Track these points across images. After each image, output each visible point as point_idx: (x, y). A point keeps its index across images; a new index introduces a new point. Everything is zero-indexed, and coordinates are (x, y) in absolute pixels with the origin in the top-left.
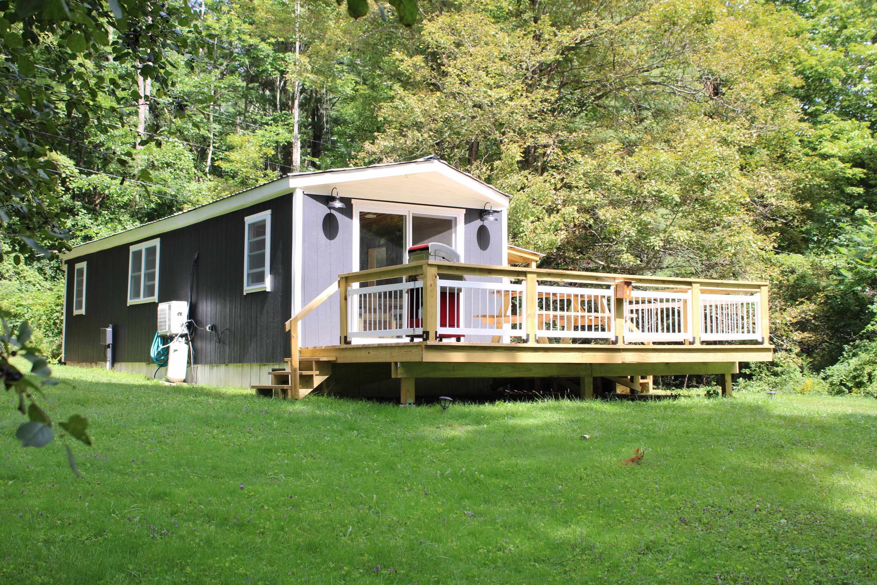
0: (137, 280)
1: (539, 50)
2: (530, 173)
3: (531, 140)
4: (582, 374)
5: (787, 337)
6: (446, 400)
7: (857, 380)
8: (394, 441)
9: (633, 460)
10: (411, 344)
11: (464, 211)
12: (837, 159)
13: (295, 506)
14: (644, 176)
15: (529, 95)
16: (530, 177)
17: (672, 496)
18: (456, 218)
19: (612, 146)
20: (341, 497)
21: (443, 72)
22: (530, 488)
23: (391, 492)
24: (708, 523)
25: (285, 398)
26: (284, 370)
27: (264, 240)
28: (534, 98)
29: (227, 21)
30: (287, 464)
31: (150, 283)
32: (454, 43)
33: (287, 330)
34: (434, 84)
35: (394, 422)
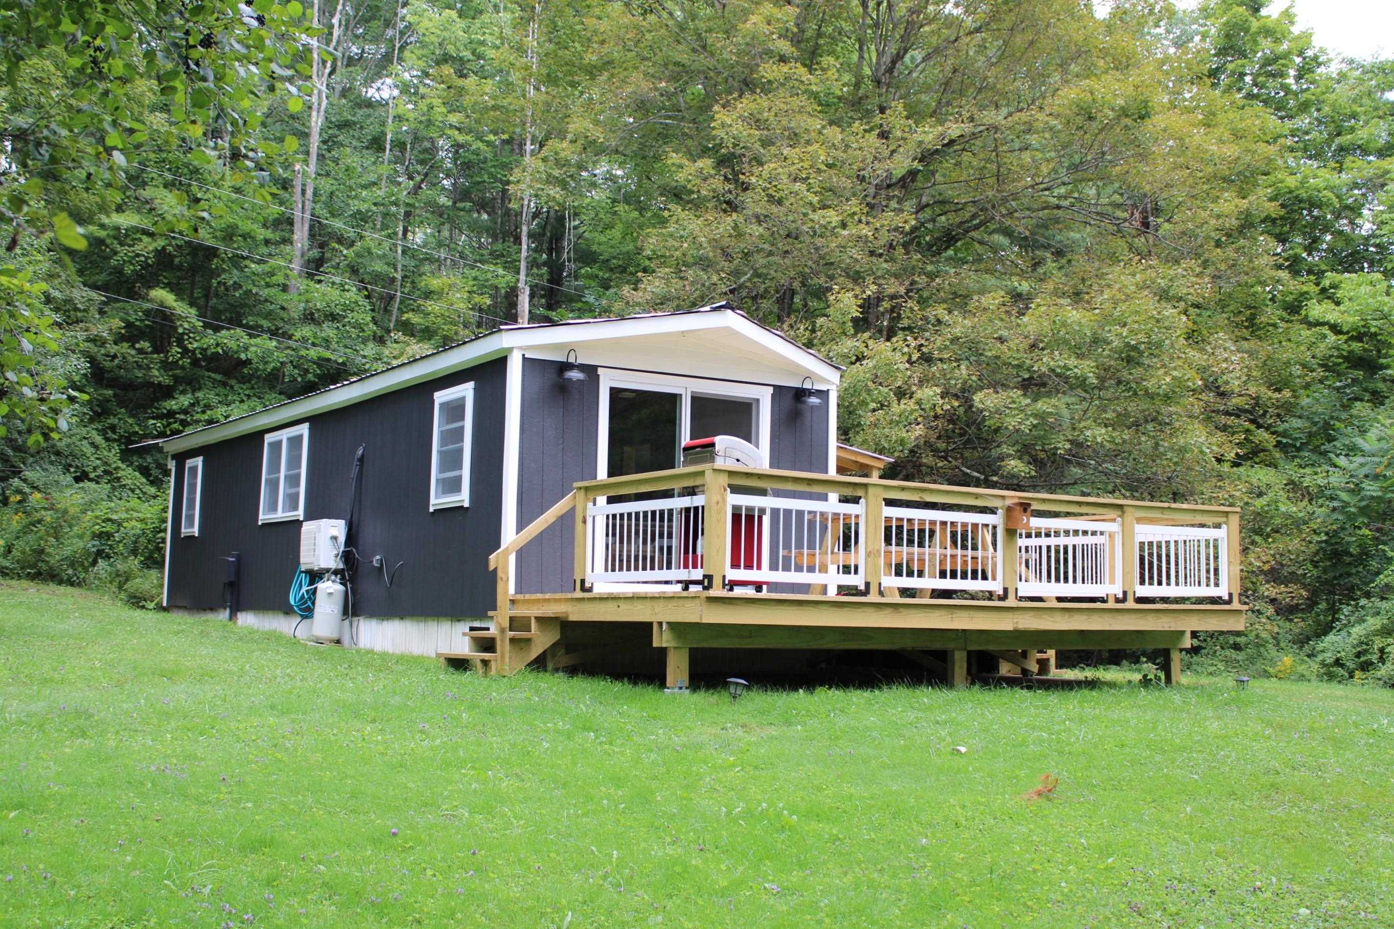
0: (274, 485)
1: (887, 153)
2: (870, 338)
3: (874, 288)
4: (950, 645)
5: (1254, 591)
6: (737, 684)
7: (1363, 659)
8: (652, 751)
9: (1039, 794)
10: (685, 594)
11: (771, 389)
12: (1327, 327)
13: (480, 870)
14: (1041, 345)
15: (871, 219)
16: (871, 343)
17: (1110, 860)
18: (758, 400)
19: (994, 299)
20: (558, 854)
21: (743, 183)
22: (873, 841)
23: (643, 845)
24: (1177, 914)
25: (486, 674)
26: (488, 629)
27: (462, 428)
28: (878, 225)
29: (425, 109)
30: (475, 791)
31: (293, 490)
32: (759, 140)
33: (491, 568)
34: (728, 203)
35: (654, 718)
